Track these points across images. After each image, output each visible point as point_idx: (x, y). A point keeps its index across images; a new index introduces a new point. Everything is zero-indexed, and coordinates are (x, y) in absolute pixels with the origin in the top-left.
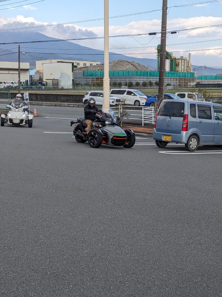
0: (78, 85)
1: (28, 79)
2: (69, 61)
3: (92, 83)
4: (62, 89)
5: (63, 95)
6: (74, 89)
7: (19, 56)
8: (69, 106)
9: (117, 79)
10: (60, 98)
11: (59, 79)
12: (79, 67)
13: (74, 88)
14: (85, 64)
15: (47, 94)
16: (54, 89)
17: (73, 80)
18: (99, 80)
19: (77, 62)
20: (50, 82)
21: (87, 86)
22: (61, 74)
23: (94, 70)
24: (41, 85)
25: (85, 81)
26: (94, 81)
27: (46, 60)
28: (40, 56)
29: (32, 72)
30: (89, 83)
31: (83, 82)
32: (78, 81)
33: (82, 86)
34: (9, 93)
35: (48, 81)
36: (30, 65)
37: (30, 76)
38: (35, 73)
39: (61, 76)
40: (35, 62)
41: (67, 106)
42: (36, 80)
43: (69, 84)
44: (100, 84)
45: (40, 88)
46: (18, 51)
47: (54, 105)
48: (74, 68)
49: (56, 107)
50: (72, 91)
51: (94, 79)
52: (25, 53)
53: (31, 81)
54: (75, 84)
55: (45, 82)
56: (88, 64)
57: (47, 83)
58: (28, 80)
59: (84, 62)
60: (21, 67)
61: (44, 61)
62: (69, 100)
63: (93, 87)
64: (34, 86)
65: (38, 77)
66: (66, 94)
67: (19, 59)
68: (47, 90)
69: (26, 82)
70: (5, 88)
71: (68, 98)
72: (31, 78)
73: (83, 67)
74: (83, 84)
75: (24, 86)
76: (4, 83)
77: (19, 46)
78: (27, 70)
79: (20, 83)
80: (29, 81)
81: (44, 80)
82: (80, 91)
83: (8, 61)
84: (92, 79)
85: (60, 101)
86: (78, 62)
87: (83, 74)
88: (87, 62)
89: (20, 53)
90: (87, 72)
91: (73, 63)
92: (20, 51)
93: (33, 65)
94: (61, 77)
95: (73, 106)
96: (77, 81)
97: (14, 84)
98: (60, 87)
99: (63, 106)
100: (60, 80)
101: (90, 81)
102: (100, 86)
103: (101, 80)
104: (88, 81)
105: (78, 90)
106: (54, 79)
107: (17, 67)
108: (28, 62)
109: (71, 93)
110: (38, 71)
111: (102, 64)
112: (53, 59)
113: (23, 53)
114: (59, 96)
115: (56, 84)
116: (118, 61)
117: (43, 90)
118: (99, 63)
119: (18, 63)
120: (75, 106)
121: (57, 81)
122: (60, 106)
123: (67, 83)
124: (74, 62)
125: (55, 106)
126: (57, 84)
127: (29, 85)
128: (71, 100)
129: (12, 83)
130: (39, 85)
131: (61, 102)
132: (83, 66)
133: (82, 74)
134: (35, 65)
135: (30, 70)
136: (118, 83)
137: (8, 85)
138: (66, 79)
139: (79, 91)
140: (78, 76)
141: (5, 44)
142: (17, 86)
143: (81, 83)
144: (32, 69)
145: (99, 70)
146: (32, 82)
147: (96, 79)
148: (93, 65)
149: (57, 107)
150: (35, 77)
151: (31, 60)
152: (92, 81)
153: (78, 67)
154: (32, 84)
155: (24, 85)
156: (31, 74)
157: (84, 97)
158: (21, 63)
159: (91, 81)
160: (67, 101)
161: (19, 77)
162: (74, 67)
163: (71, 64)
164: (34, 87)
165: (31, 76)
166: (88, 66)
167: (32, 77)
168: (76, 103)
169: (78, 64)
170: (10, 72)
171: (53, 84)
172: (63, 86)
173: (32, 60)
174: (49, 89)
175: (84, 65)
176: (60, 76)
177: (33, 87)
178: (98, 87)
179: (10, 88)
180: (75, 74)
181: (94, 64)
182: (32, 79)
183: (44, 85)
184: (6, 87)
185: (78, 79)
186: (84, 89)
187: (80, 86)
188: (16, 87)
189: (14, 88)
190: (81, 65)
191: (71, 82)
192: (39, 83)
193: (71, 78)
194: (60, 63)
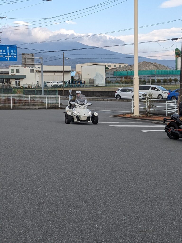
0: (109, 82)
1: (70, 79)
2: (103, 64)
3: (121, 81)
4: (97, 86)
5: (98, 91)
6: (106, 86)
7: (63, 61)
8: (104, 100)
10: (96, 94)
11: (95, 78)
12: (110, 68)
13: (106, 85)
14: (115, 66)
15: (85, 90)
16: (90, 86)
17: (106, 79)
19: (109, 65)
20: (87, 81)
21: (117, 83)
22: (96, 74)
23: (123, 70)
24: (80, 83)
25: (116, 80)
26: (123, 80)
27: (83, 63)
28: (78, 61)
29: (73, 74)
30: (119, 81)
31: (114, 80)
32: (109, 80)
33: (113, 84)
34: (57, 91)
35: (85, 80)
36: (71, 68)
37: (71, 76)
38: (75, 74)
39: (96, 76)
40: (75, 66)
41: (102, 100)
42: (75, 79)
43: (102, 82)
44: (127, 82)
45: (79, 86)
46: (63, 57)
47: (91, 99)
48: (106, 69)
49: (92, 101)
50: (105, 88)
51: (123, 78)
52: (68, 58)
53: (73, 80)
54: (107, 82)
55: (83, 81)
56: (118, 66)
57: (84, 82)
58: (69, 80)
59: (115, 64)
60: (65, 70)
61: (83, 65)
62: (103, 95)
63: (122, 85)
64: (75, 84)
65: (78, 77)
66: (101, 90)
67: (64, 63)
68: (85, 88)
69: (68, 81)
70: (51, 86)
71: (102, 94)
72: (72, 78)
73: (114, 68)
74: (114, 82)
75: (66, 85)
76: (51, 82)
77: (63, 53)
78: (69, 72)
79: (63, 82)
80: (70, 81)
81: (82, 80)
83: (54, 65)
84: (121, 78)
85: (96, 96)
86: (109, 64)
87: (114, 74)
88: (117, 64)
89: (65, 59)
90: (117, 72)
91: (106, 65)
92: (64, 57)
93: (74, 68)
94: (96, 77)
95: (107, 100)
96: (108, 80)
97: (59, 83)
98: (95, 85)
99: (99, 100)
100: (96, 80)
101: (119, 79)
103: (128, 78)
104: (117, 80)
105: (109, 87)
106: (90, 79)
107: (62, 70)
108: (70, 66)
109: (104, 89)
110: (77, 73)
111: (129, 65)
112: (89, 62)
113: (66, 58)
114: (95, 92)
115: (92, 82)
117: (82, 88)
118: (127, 65)
119: (62, 66)
120: (108, 100)
121: (92, 80)
122: (96, 100)
123: (101, 82)
124: (106, 64)
126: (93, 83)
127: (70, 84)
128: (105, 95)
129: (57, 82)
130: (78, 84)
131: (97, 97)
132: (113, 68)
133: (113, 74)
134: (75, 68)
135: (71, 72)
137: (55, 84)
138: (100, 78)
139: (112, 88)
140: (109, 75)
141: (54, 51)
142: (62, 85)
143: (112, 81)
144: (73, 71)
145: (126, 70)
146: (73, 82)
147: (124, 77)
148: (122, 67)
149: (94, 101)
150: (75, 77)
151: (71, 64)
152: (121, 80)
153: (109, 69)
154: (72, 83)
155: (67, 84)
156: (72, 75)
157: (116, 93)
158: (64, 66)
159: (120, 80)
160: (102, 96)
161: (64, 78)
162: (106, 68)
163: (104, 66)
164: (75, 85)
165: (72, 76)
166: (118, 68)
167: (73, 77)
168: (108, 97)
169: (110, 66)
170: (56, 74)
171: (90, 83)
172: (98, 84)
174: (86, 87)
175: (114, 67)
176: (95, 76)
177: (74, 85)
178: (126, 84)
179: (56, 86)
180: (107, 74)
181: (123, 65)
182: (73, 79)
183: (82, 83)
184: (53, 86)
185: (110, 78)
186: (115, 86)
187: (111, 83)
188: (60, 86)
189: (59, 87)
190: (112, 66)
191: (104, 81)
192: (79, 82)
193: (104, 78)
194: (96, 65)
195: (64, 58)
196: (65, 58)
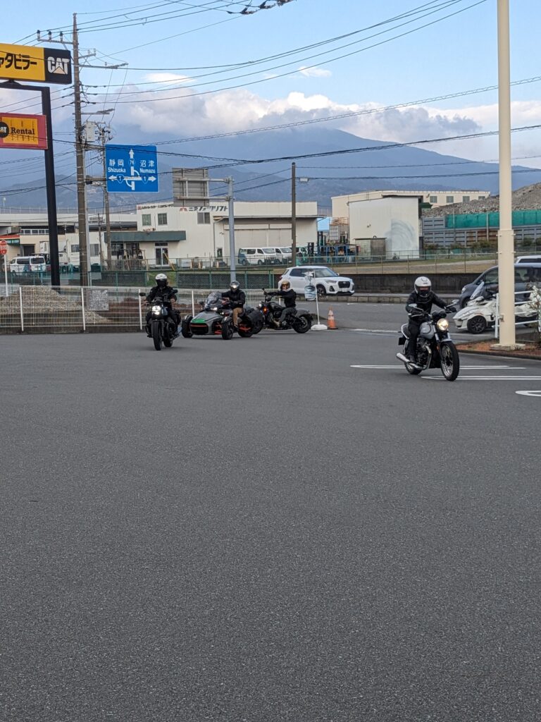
0: (433, 248)
1: (315, 241)
2: (413, 193)
3: (469, 244)
4: (395, 260)
5: (396, 275)
6: (423, 259)
7: (294, 188)
9: (532, 232)
10: (390, 284)
11: (388, 237)
12: (435, 205)
13: (423, 257)
14: (450, 199)
15: (359, 273)
16: (375, 261)
17: (421, 239)
18: (486, 236)
19: (431, 195)
20: (365, 246)
21: (456, 250)
22: (392, 225)
23: (473, 211)
24: (345, 252)
25: (452, 239)
26: (474, 239)
27: (355, 192)
28: (341, 185)
29: (323, 225)
30: (462, 244)
31: (446, 241)
32: (433, 241)
33: (445, 253)
34: (272, 275)
35: (359, 243)
36: (318, 208)
37: (318, 232)
38: (331, 225)
39: (392, 229)
40: (331, 200)
42: (332, 241)
43: (410, 249)
44: (488, 246)
45: (340, 260)
46: (291, 176)
47: (375, 299)
48: (423, 209)
49: (379, 304)
50: (419, 265)
51: (474, 235)
52: (306, 180)
53: (322, 244)
54: (427, 247)
55: (354, 247)
56: (458, 198)
57: (357, 247)
58: (313, 244)
59: (449, 194)
60: (298, 214)
61: (352, 197)
63: (470, 254)
64: (328, 255)
65: (337, 234)
66: (406, 272)
67: (294, 194)
68: (358, 266)
69: (309, 246)
70: (260, 263)
72: (320, 237)
73: (447, 206)
74: (447, 248)
75: (304, 258)
76: (260, 251)
77: (293, 164)
78: (311, 219)
79: (295, 249)
80: (315, 245)
81: (352, 241)
82: (440, 264)
83: (267, 201)
84: (468, 235)
85: (390, 289)
86: (433, 194)
87: (446, 223)
88: (457, 192)
89: (297, 180)
90: (456, 218)
91: (422, 197)
92: (297, 176)
93: (326, 207)
94: (392, 233)
96: (431, 240)
97: (282, 253)
98: (390, 256)
99: (397, 303)
100: (391, 241)
101: (463, 238)
102: (488, 251)
103: (491, 234)
104: (458, 239)
105: (433, 261)
106: (375, 239)
107: (289, 214)
108: (315, 201)
109: (417, 269)
110: (336, 221)
111: (493, 195)
112: (372, 190)
113: (302, 180)
114: (387, 279)
115: (379, 249)
116: (535, 186)
117: (349, 265)
118: (486, 195)
119: (291, 203)
121: (381, 241)
122: (390, 302)
123: (406, 246)
124: (424, 194)
125: (379, 302)
126: (383, 250)
127: (316, 255)
129: (278, 251)
130: (339, 254)
131: (393, 292)
132: (445, 203)
133: (444, 223)
134: (330, 207)
135: (318, 219)
136: (534, 241)
137: (266, 255)
138: (404, 236)
139: (438, 265)
140: (433, 227)
141: (261, 161)
142: (289, 259)
143: (440, 244)
144: (323, 217)
145: (485, 211)
146: (322, 248)
147: (478, 232)
148: (471, 200)
149: (384, 305)
150: (331, 235)
151: (321, 195)
152: (468, 239)
153: (432, 207)
154: (322, 252)
155: (306, 255)
156: (320, 229)
158: (297, 204)
159: (465, 239)
160: (408, 289)
161: (294, 237)
162: (423, 206)
163: (417, 200)
164: (328, 259)
165: (322, 232)
166: (458, 204)
167: (324, 234)
169: (434, 199)
170: (273, 226)
171: (373, 251)
172: (398, 254)
173: (323, 195)
174: (363, 262)
175: (448, 202)
176: (390, 229)
177: (325, 257)
178: (484, 251)
179: (273, 262)
180: (426, 223)
181: (474, 196)
182: (322, 241)
183: (350, 253)
184: (263, 261)
185: (434, 236)
186: (449, 259)
187: (439, 251)
188: (285, 261)
189: (281, 263)
190: (441, 199)
191: (416, 244)
192: (340, 249)
193: (417, 234)
194: (390, 198)
195: (294, 178)
196: (299, 178)
